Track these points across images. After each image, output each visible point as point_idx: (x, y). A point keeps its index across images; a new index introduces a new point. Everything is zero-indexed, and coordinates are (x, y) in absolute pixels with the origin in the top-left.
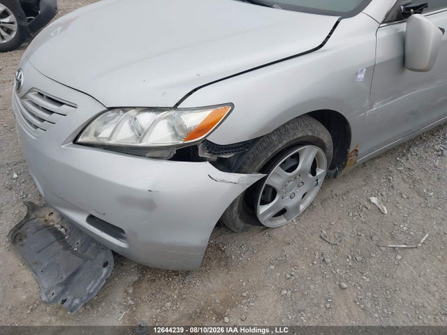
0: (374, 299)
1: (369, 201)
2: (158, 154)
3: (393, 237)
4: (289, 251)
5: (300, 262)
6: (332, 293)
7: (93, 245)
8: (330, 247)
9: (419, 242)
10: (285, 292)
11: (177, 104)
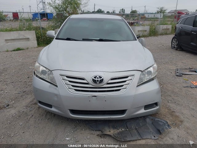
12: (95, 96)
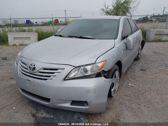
0: (148, 104)
1: (129, 85)
2: (93, 76)
3: (140, 91)
4: (121, 101)
5: (126, 102)
6: (138, 106)
7: (69, 115)
8: (129, 97)
9: (146, 90)
10: (128, 109)
11: (95, 62)
12: (29, 80)
